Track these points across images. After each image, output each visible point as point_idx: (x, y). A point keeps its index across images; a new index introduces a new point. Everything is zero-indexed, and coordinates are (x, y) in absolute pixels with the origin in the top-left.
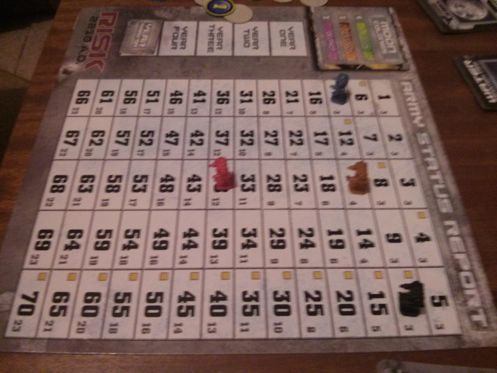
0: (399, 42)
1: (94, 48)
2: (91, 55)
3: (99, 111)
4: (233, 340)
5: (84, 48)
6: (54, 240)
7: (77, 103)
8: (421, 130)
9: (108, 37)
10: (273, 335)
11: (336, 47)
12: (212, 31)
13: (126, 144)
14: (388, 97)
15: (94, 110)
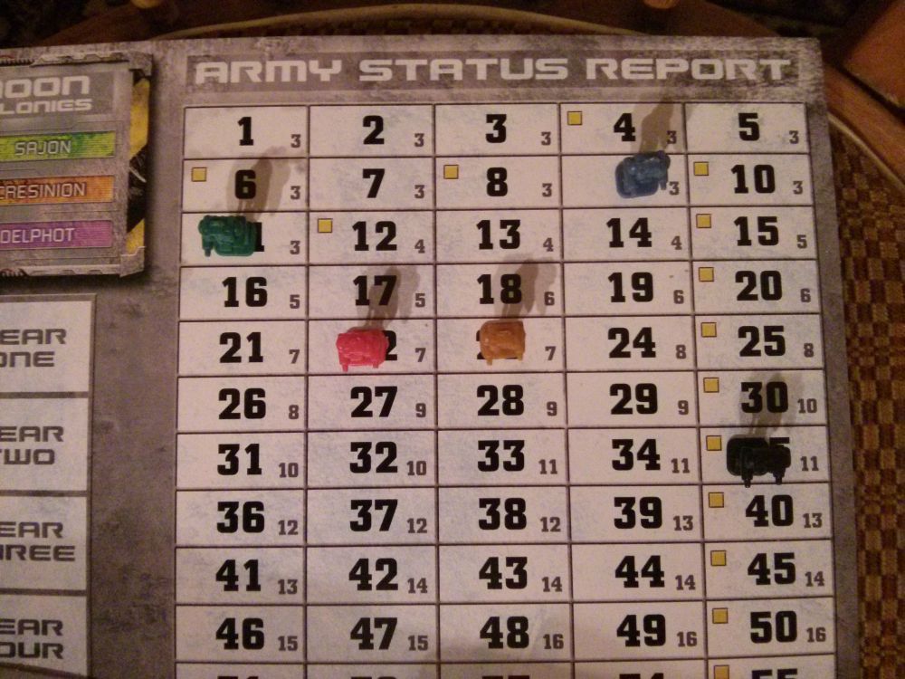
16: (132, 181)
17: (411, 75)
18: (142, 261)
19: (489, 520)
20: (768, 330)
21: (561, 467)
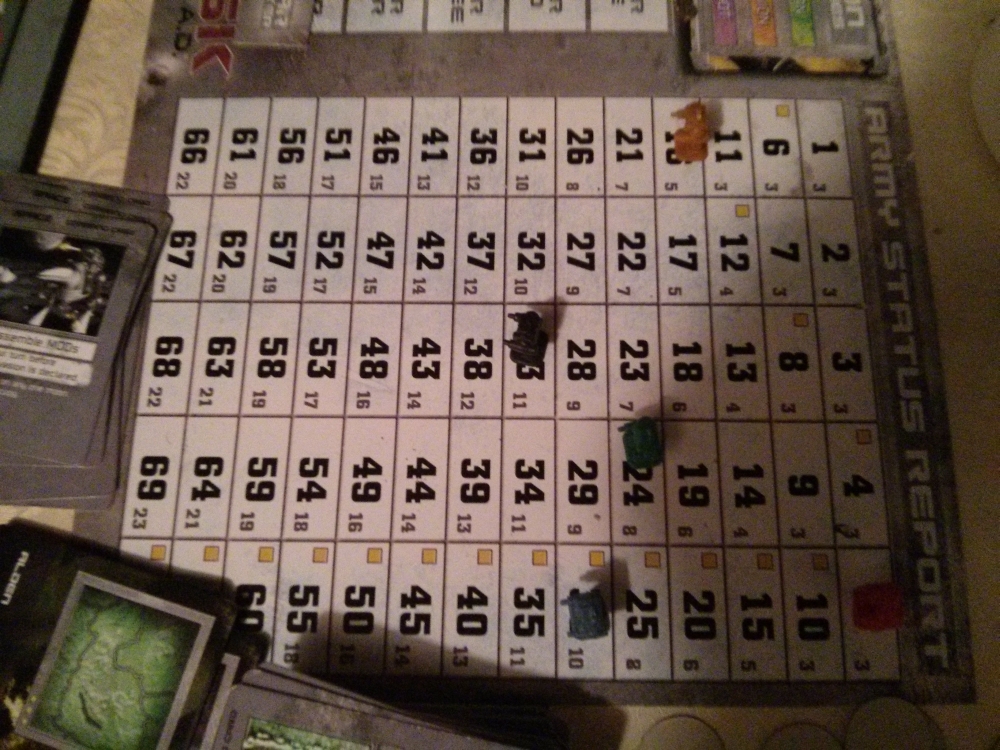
16: (773, 61)
17: (892, 286)
18: (704, 68)
19: (473, 347)
20: (654, 622)
21: (519, 412)
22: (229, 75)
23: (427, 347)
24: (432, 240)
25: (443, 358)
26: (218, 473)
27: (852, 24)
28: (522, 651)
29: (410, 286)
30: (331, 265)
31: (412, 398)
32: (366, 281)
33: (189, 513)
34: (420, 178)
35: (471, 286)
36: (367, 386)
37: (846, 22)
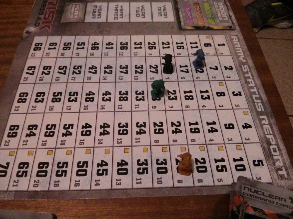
0: (229, 14)
1: (45, 18)
2: (43, 23)
3: (48, 55)
4: (132, 189)
5: (39, 18)
6: (19, 132)
7: (34, 50)
8: (244, 64)
9: (53, 12)
10: (156, 185)
11: (192, 16)
12: (116, 8)
13: (65, 74)
14: (224, 45)
15: (45, 54)
22: (50, 31)
23: (107, 93)
24: (109, 67)
25: (112, 96)
26: (36, 129)
27: (224, 19)
28: (140, 179)
29: (102, 78)
30: (77, 74)
31: (102, 107)
32: (88, 77)
33: (24, 141)
34: (105, 53)
35: (121, 78)
36: (87, 104)
37: (223, 19)
